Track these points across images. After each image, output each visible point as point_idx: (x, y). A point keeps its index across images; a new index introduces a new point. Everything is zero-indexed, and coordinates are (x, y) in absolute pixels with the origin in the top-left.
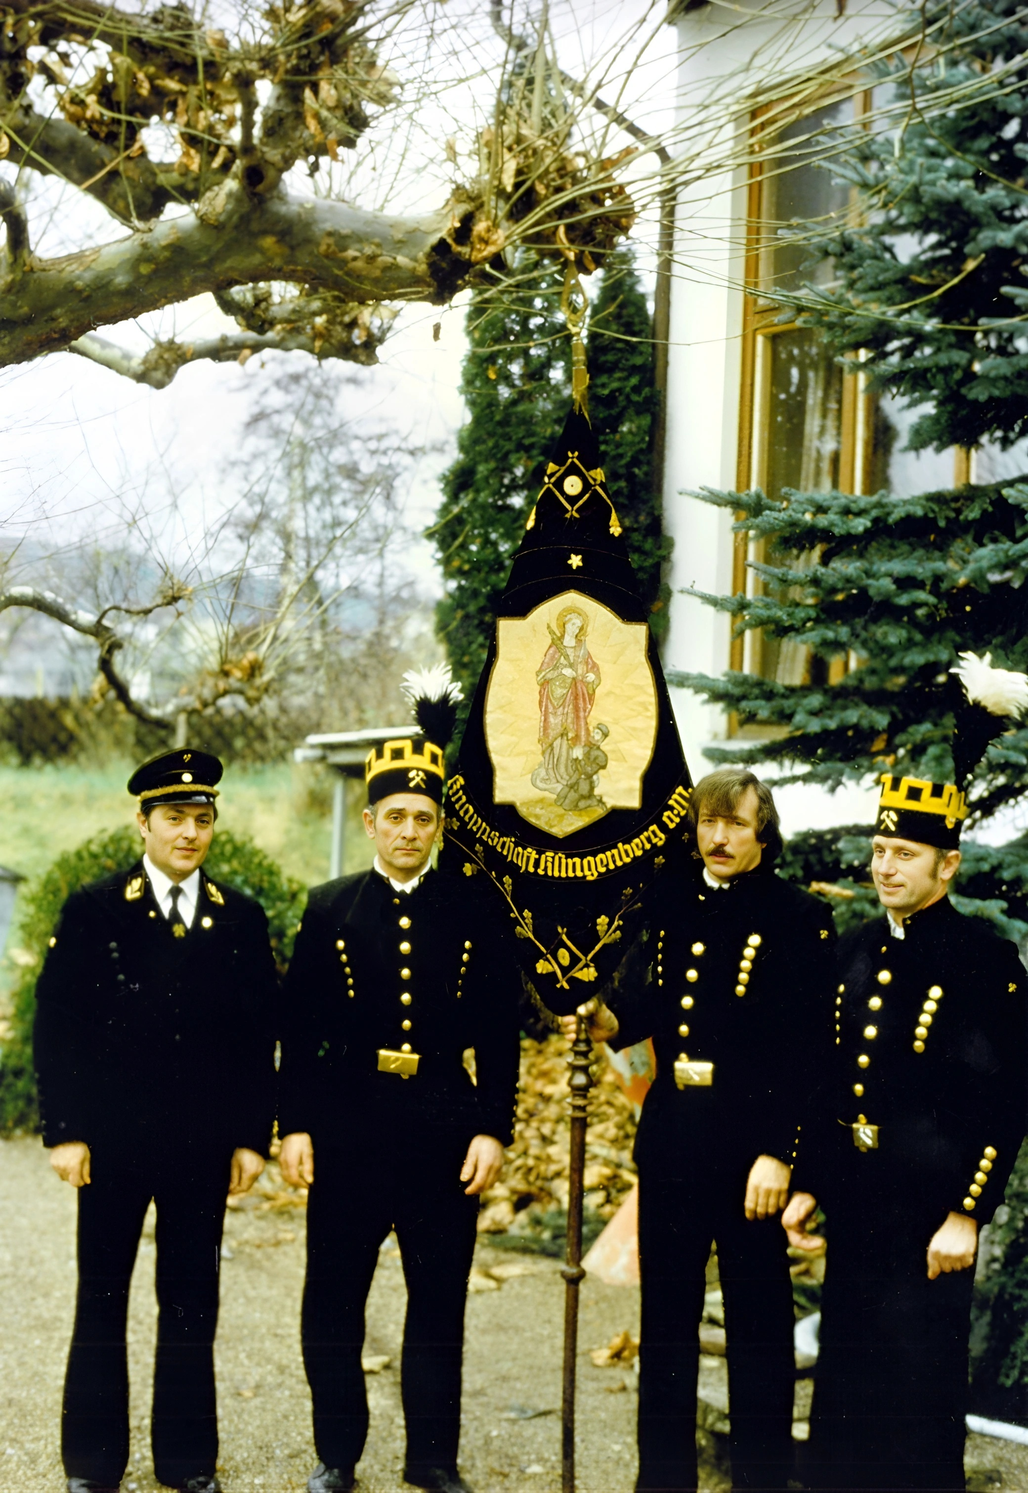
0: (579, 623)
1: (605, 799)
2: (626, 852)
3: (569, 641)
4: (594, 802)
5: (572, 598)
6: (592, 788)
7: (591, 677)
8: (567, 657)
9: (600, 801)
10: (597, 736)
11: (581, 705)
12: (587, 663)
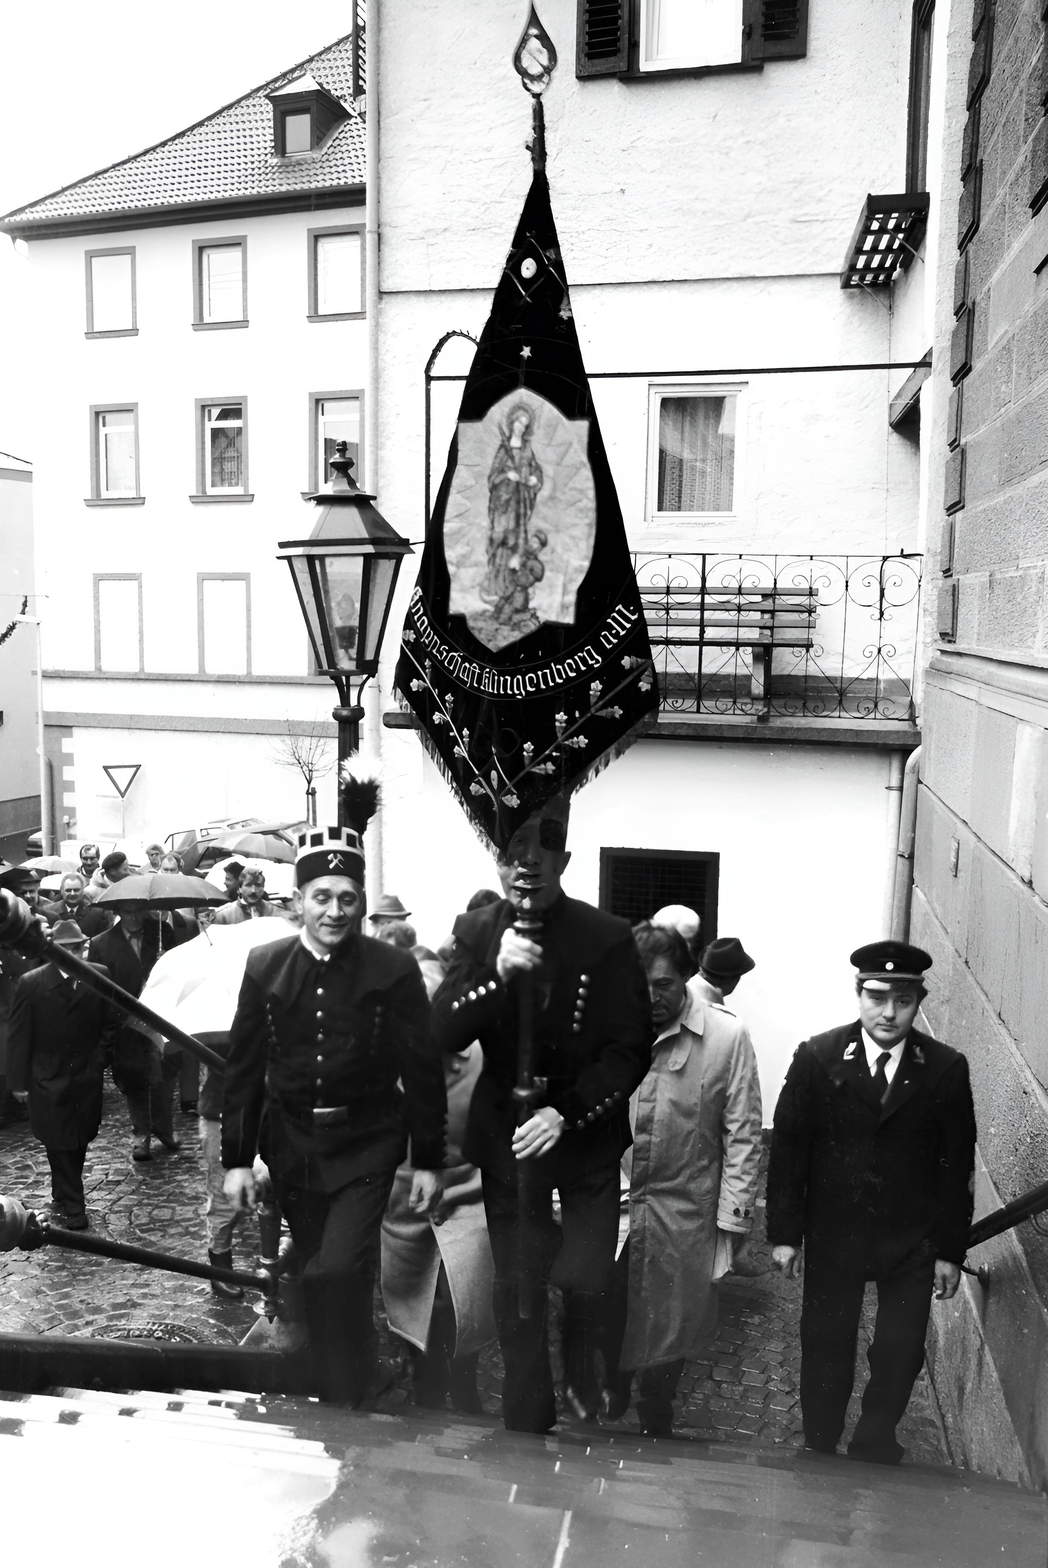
0: (524, 420)
1: (539, 614)
2: (558, 671)
3: (516, 442)
4: (526, 616)
5: (523, 395)
6: (527, 600)
7: (533, 480)
8: (512, 458)
9: (534, 616)
10: (535, 544)
11: (522, 511)
12: (530, 465)
